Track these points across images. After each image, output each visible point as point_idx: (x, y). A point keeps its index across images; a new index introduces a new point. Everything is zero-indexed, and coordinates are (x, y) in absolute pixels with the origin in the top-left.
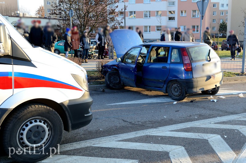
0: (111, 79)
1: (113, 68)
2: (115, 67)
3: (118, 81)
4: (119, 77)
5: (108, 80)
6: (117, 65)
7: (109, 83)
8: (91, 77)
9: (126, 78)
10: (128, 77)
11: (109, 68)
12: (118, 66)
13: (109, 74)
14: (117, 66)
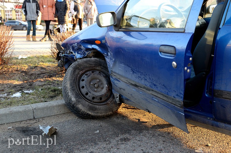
0: (82, 83)
1: (88, 49)
2: (94, 46)
3: (104, 91)
4: (108, 77)
5: (73, 89)
6: (101, 39)
7: (73, 99)
8: (42, 68)
9: (136, 86)
10: (142, 83)
11: (79, 50)
12: (103, 41)
13: (75, 69)
14: (98, 42)
